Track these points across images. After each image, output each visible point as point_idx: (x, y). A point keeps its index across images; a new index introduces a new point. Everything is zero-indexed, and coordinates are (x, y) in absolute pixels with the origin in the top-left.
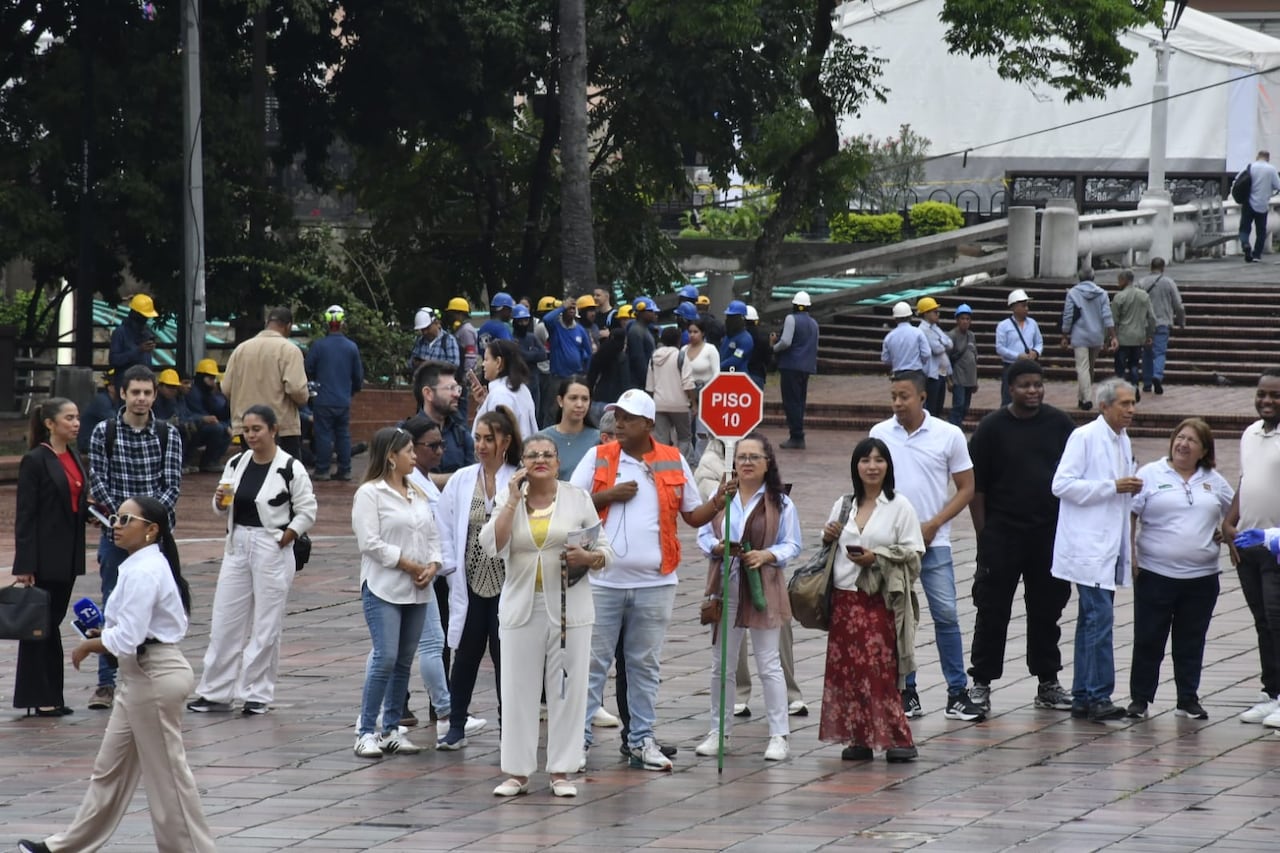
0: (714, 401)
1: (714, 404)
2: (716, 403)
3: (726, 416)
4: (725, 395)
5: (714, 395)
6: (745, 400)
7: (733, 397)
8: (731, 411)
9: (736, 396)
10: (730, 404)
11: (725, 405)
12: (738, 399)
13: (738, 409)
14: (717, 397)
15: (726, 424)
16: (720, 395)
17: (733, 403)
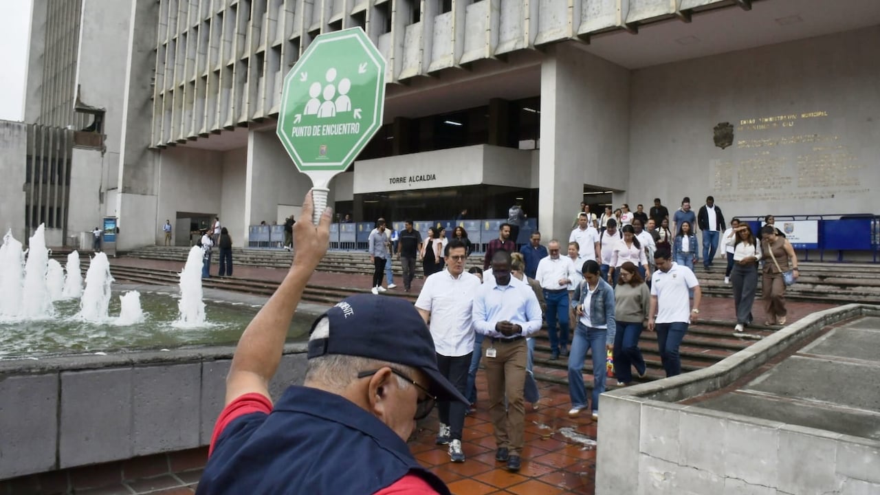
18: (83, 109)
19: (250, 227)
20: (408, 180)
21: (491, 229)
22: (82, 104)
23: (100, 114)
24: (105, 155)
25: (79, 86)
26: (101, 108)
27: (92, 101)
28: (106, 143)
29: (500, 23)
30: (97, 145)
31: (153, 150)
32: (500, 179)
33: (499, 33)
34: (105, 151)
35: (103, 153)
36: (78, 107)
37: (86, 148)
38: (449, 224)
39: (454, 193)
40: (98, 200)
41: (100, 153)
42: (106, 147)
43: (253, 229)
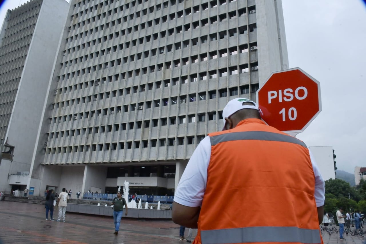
0: (270, 98)
1: (270, 102)
2: (272, 100)
3: (283, 111)
4: (280, 91)
5: (270, 93)
6: (301, 93)
7: (288, 92)
8: (287, 106)
9: (291, 90)
10: (285, 99)
11: (281, 101)
12: (293, 93)
13: (295, 103)
14: (273, 95)
15: (284, 119)
16: (275, 92)
17: (288, 97)
18: (7, 146)
19: (84, 193)
20: (135, 183)
21: (163, 198)
22: (7, 144)
23: (12, 148)
24: (12, 162)
25: (7, 138)
26: (13, 146)
27: (11, 143)
28: (13, 158)
29: (168, 152)
30: (9, 158)
31: (43, 165)
32: (160, 186)
33: (167, 155)
34: (12, 161)
35: (11, 162)
36: (6, 145)
37: (6, 159)
38: (151, 196)
39: (148, 188)
40: (7, 178)
41: (10, 161)
42: (13, 160)
43: (85, 194)
